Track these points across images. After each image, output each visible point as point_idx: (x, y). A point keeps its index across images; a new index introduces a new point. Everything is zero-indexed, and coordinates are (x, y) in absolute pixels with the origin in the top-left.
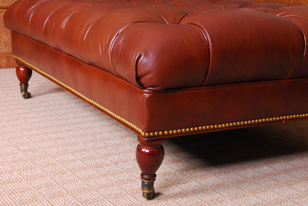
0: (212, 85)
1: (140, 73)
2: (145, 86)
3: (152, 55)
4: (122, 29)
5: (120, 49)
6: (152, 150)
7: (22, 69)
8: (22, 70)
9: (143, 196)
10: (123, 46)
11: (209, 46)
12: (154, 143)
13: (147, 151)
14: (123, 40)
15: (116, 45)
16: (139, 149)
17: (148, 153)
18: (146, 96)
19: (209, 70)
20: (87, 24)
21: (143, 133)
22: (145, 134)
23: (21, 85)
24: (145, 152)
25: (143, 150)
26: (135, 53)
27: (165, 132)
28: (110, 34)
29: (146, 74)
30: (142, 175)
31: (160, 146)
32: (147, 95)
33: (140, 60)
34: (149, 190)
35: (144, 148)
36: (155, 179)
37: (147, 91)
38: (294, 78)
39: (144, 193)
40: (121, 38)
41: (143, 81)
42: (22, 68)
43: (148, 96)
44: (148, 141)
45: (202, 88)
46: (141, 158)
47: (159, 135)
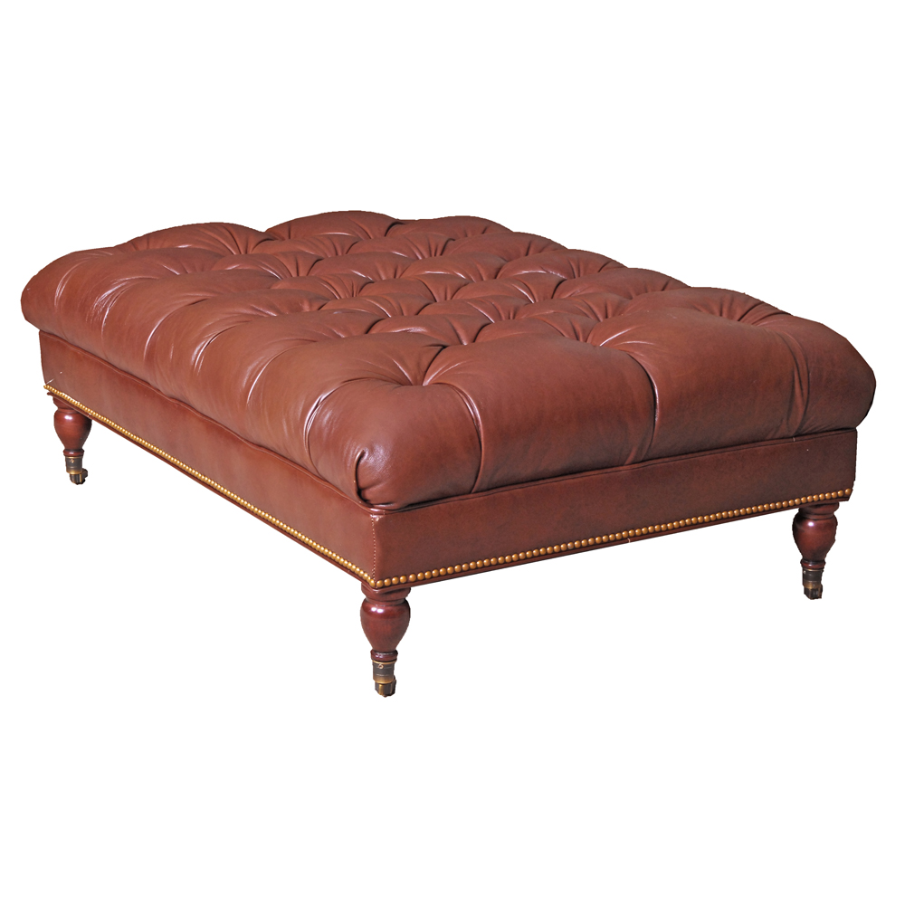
0: (489, 490)
1: (363, 483)
2: (372, 502)
3: (382, 452)
4: (326, 392)
5: (325, 435)
6: (389, 608)
7: (68, 418)
8: (69, 420)
9: (377, 689)
10: (331, 430)
11: (479, 426)
12: (393, 597)
13: (380, 611)
14: (330, 418)
15: (316, 427)
16: (365, 608)
17: (381, 615)
18: (374, 519)
19: (481, 468)
20: (250, 368)
21: (372, 582)
22: (376, 583)
23: (66, 452)
24: (376, 613)
25: (374, 609)
26: (353, 448)
27: (411, 577)
28: (303, 403)
29: (373, 485)
30: (373, 653)
31: (402, 601)
32: (377, 518)
33: (362, 461)
34: (385, 678)
35: (374, 606)
36: (396, 660)
37: (376, 510)
38: (643, 461)
39: (377, 685)
40: (326, 413)
41: (368, 494)
42: (70, 415)
43: (377, 520)
44: (380, 594)
45: (471, 495)
46: (370, 623)
47: (399, 583)
